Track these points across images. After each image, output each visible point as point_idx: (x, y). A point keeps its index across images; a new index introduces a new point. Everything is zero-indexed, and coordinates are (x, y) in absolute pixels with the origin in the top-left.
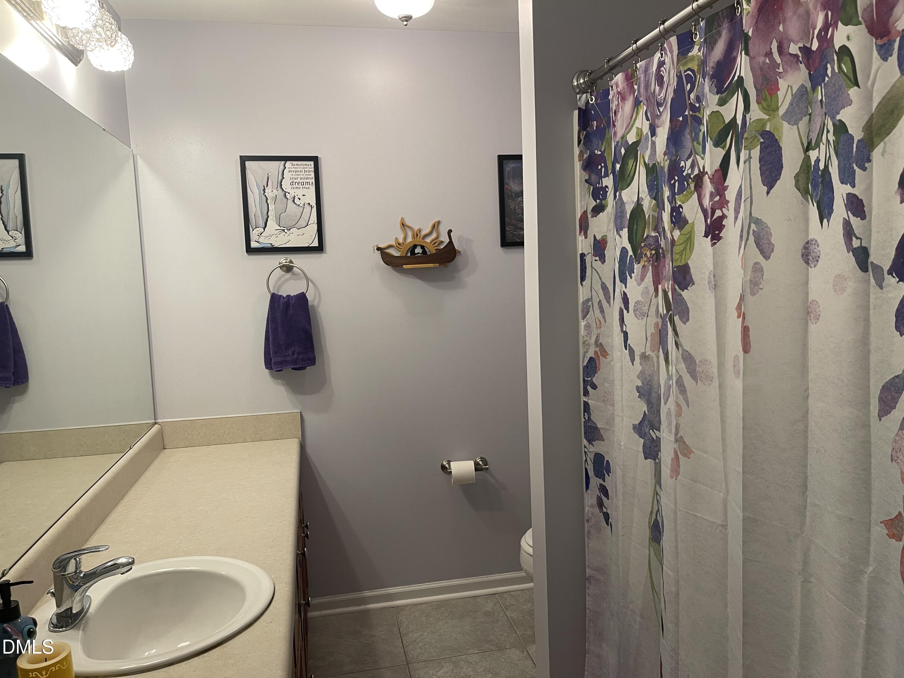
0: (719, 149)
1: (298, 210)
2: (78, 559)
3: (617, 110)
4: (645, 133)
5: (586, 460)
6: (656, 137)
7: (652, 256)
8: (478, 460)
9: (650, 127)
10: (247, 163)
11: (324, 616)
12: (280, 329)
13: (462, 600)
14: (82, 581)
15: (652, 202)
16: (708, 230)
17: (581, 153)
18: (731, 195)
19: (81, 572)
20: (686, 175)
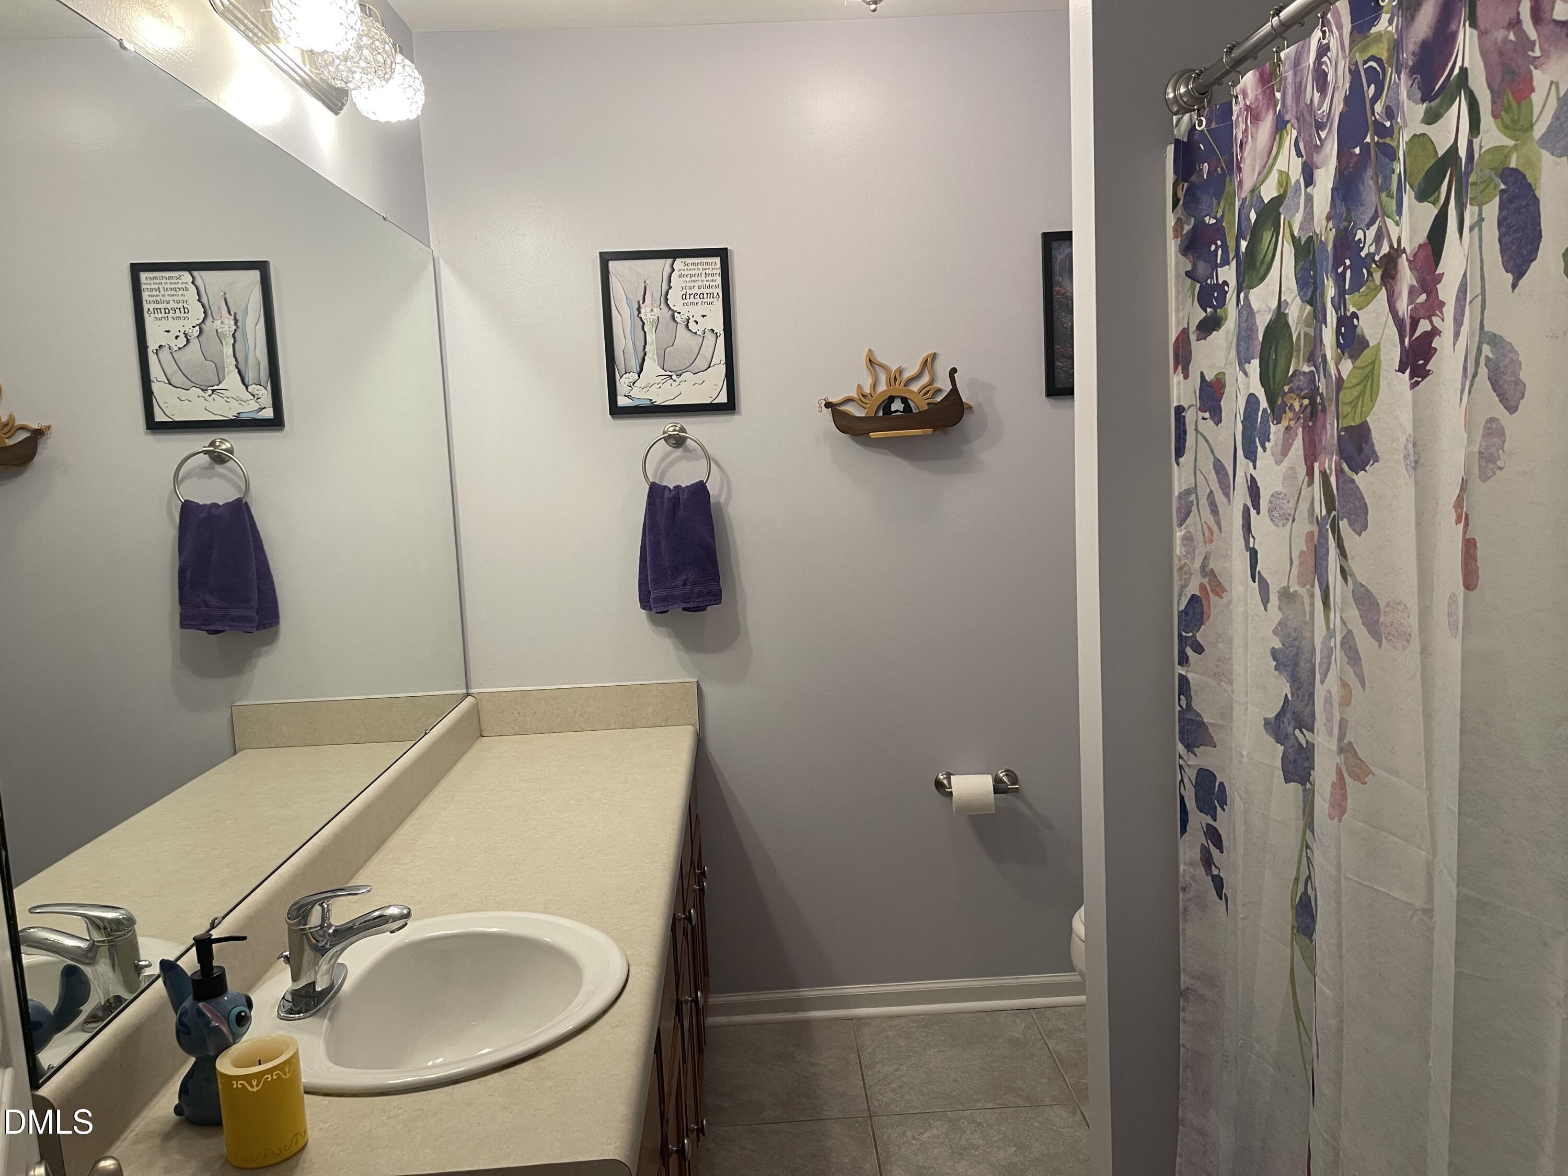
0: (1427, 205)
1: (695, 342)
2: (326, 906)
3: (1245, 140)
4: (1293, 181)
5: (1182, 781)
6: (1314, 187)
7: (1303, 408)
8: (1001, 775)
9: (1303, 169)
10: (612, 265)
11: (735, 1025)
12: (663, 543)
13: (971, 1015)
14: (331, 941)
15: (1305, 309)
16: (1405, 360)
17: (1179, 223)
18: (1447, 291)
19: (330, 926)
20: (1367, 255)
